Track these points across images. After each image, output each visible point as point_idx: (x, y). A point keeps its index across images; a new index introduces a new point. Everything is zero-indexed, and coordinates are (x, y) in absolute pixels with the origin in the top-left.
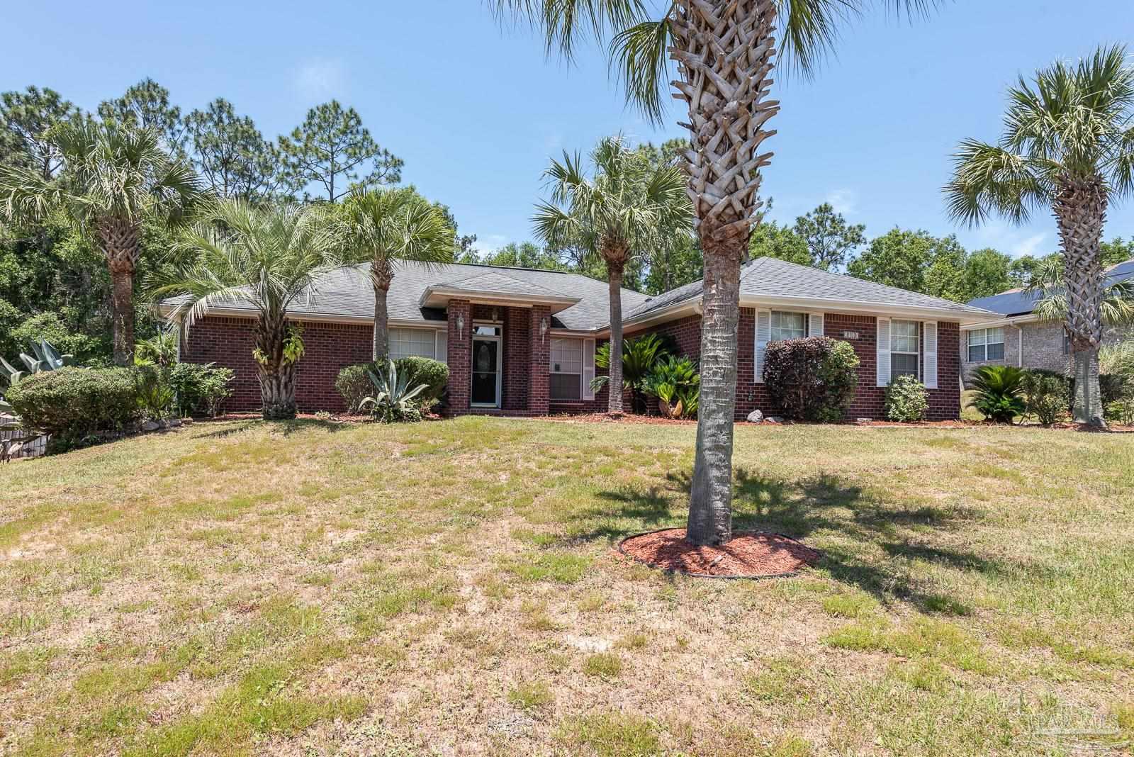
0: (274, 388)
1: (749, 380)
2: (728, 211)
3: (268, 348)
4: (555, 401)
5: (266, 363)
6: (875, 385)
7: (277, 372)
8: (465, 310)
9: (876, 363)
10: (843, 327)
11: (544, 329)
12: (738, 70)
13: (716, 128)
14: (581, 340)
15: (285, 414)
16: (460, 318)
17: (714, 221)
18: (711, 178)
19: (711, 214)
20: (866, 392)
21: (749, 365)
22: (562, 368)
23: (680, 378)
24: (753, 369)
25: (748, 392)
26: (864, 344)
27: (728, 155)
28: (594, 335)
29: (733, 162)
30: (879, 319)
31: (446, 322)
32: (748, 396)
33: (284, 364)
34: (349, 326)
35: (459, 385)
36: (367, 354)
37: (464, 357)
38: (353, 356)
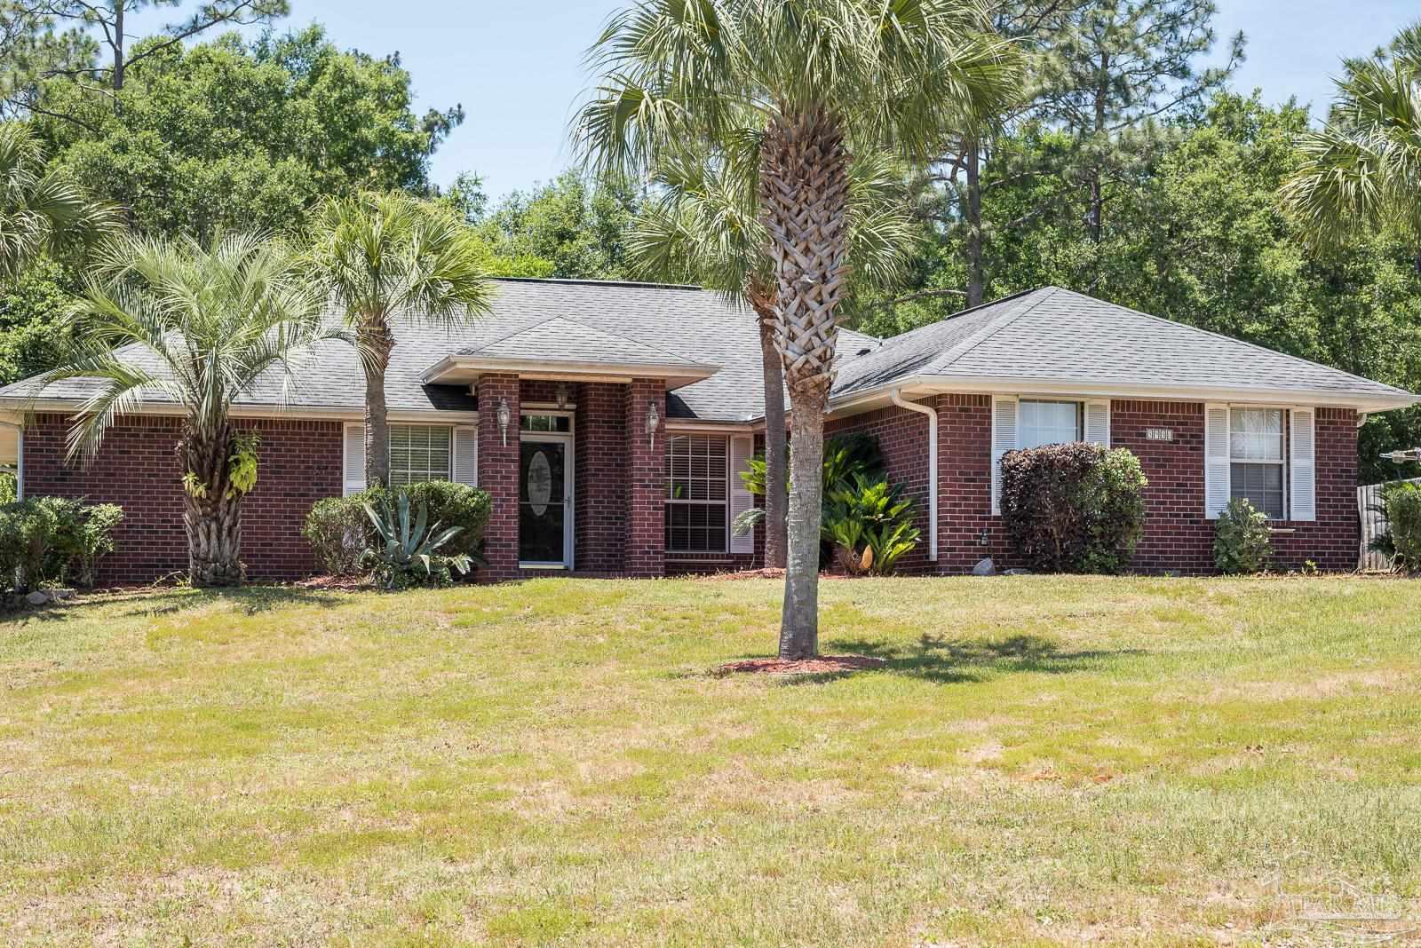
0: (213, 536)
1: (983, 512)
2: (807, 366)
3: (206, 470)
5: (204, 496)
6: (1204, 516)
7: (216, 509)
8: (511, 393)
9: (1203, 479)
10: (1146, 422)
11: (654, 422)
12: (812, 246)
13: (795, 294)
14: (725, 438)
15: (227, 578)
16: (504, 408)
17: (796, 374)
18: (792, 337)
19: (792, 368)
20: (1185, 528)
21: (983, 487)
23: (871, 510)
24: (990, 493)
25: (981, 531)
26: (1183, 448)
27: (804, 319)
28: (750, 429)
29: (810, 324)
30: (1207, 407)
31: (474, 414)
32: (980, 537)
33: (229, 497)
34: (300, 422)
35: (501, 528)
36: (333, 474)
37: (510, 478)
38: (309, 478)
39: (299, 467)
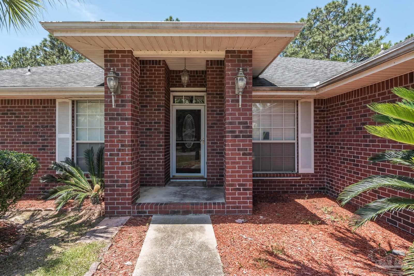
4: (260, 175)
8: (124, 65)
11: (241, 84)
14: (295, 102)
22: (272, 135)
28: (314, 93)
34: (31, 101)
35: (118, 172)
36: (51, 130)
37: (124, 132)
38: (37, 133)
39: (31, 127)
